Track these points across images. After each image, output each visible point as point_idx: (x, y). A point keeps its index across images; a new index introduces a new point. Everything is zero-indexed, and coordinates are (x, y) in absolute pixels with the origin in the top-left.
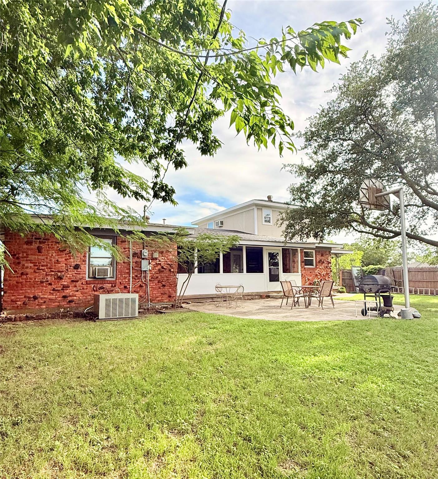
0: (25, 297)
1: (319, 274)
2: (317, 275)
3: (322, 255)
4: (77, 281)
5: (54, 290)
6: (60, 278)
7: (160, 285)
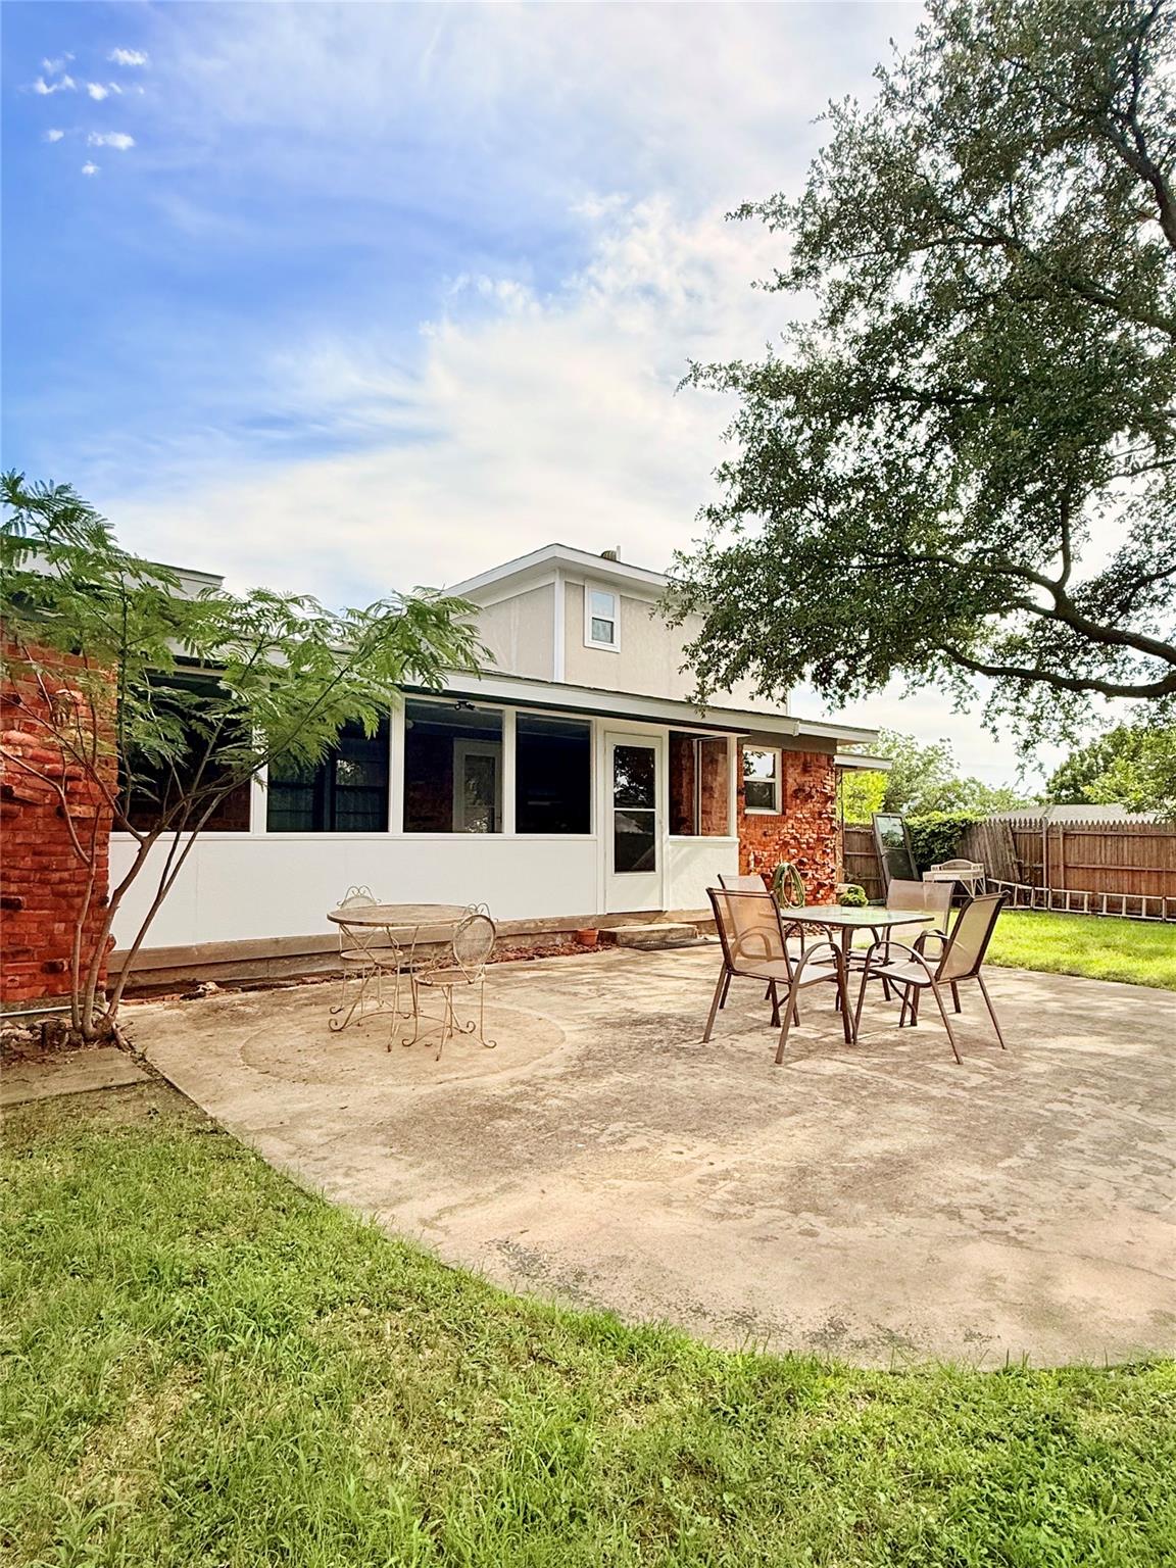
1: (795, 838)
2: (786, 844)
3: (805, 770)
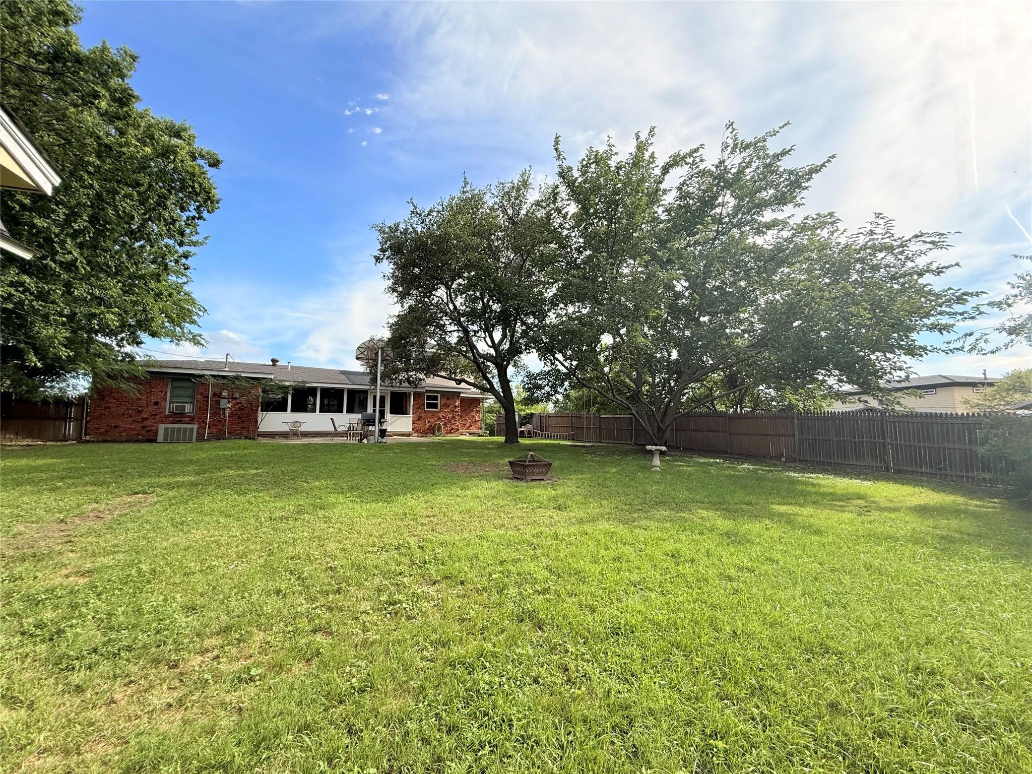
0: (108, 426)
1: (444, 416)
2: (440, 418)
3: (448, 399)
4: (157, 415)
5: (134, 421)
6: (140, 412)
7: (240, 420)
